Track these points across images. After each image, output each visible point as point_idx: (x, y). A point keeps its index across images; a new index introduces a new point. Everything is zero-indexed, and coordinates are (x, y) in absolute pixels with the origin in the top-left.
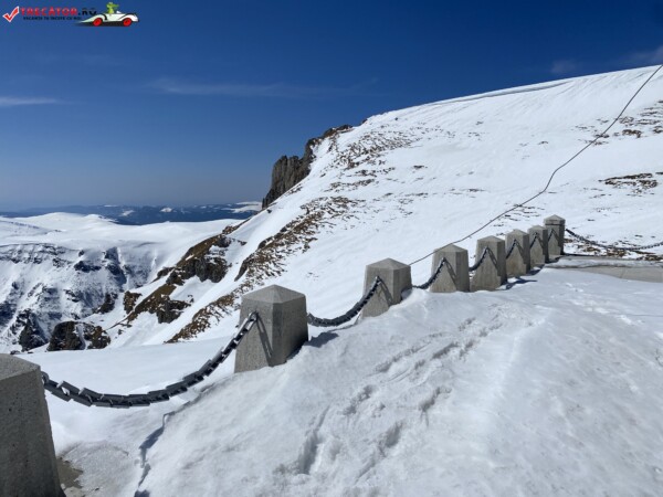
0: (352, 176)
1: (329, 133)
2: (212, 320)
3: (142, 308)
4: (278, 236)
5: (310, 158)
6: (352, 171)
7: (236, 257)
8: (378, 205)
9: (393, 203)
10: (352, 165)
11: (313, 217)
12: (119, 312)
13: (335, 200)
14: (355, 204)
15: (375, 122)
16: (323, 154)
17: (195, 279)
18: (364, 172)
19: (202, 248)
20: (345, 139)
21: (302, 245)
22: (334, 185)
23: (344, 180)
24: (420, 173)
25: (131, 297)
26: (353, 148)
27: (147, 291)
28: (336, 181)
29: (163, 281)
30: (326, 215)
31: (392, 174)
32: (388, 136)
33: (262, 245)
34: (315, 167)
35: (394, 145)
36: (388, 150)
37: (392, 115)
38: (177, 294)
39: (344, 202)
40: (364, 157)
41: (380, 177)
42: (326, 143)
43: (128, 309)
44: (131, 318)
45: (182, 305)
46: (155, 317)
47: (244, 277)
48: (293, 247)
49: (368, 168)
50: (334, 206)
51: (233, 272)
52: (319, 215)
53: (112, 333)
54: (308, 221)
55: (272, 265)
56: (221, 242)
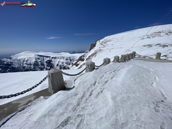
0: (102, 46)
2: (83, 66)
3: (74, 65)
4: (91, 55)
5: (96, 44)
7: (85, 58)
8: (106, 50)
9: (108, 50)
12: (71, 65)
13: (99, 50)
15: (106, 38)
16: (98, 43)
17: (80, 61)
18: (104, 46)
19: (81, 57)
20: (101, 41)
21: (95, 56)
22: (99, 48)
24: (112, 45)
25: (72, 63)
27: (74, 62)
29: (76, 61)
30: (98, 52)
31: (108, 46)
32: (108, 40)
33: (89, 56)
34: (97, 45)
36: (108, 42)
37: (108, 37)
38: (78, 63)
39: (101, 50)
40: (104, 43)
41: (106, 46)
42: (98, 41)
43: (72, 65)
44: (72, 66)
45: (79, 64)
46: (75, 66)
47: (87, 61)
48: (93, 57)
51: (85, 60)
52: (97, 52)
53: (70, 68)
55: (90, 59)
56: (84, 56)
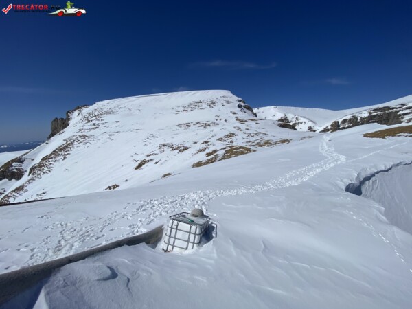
0: (89, 126)
1: (78, 108)
2: (11, 199)
4: (51, 155)
5: (68, 119)
6: (89, 124)
7: (26, 166)
8: (100, 137)
9: (106, 136)
10: (89, 121)
11: (69, 144)
13: (80, 136)
14: (89, 137)
15: (99, 104)
16: (75, 117)
17: (6, 180)
18: (94, 124)
19: (8, 165)
20: (85, 111)
21: (62, 157)
22: (80, 130)
23: (85, 127)
24: (118, 124)
26: (89, 114)
28: (81, 128)
30: (76, 143)
31: (106, 125)
32: (105, 110)
33: (43, 159)
34: (71, 122)
35: (108, 113)
36: (105, 115)
37: (106, 102)
39: (84, 137)
40: (94, 118)
41: (101, 126)
42: (76, 112)
47: (30, 176)
48: (57, 159)
49: (96, 122)
50: (79, 139)
52: (72, 143)
54: (66, 147)
55: (46, 168)
56: (19, 160)
